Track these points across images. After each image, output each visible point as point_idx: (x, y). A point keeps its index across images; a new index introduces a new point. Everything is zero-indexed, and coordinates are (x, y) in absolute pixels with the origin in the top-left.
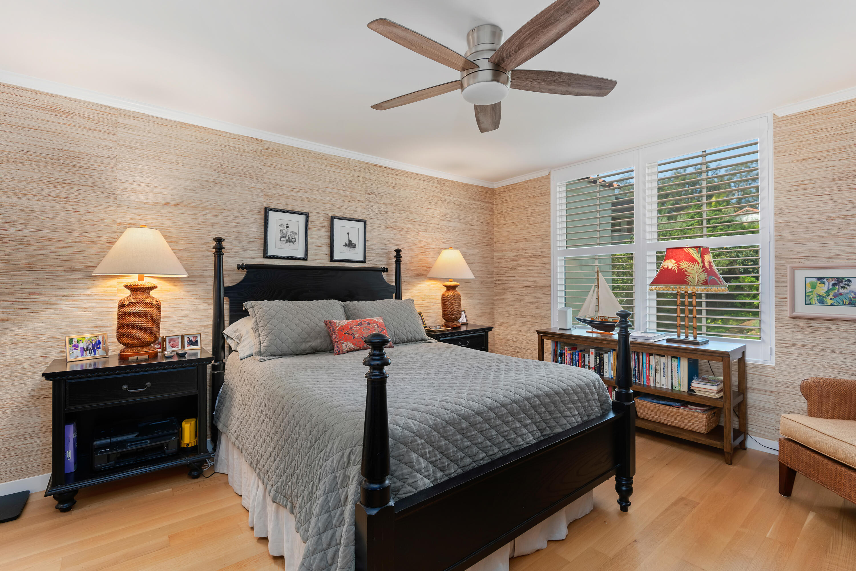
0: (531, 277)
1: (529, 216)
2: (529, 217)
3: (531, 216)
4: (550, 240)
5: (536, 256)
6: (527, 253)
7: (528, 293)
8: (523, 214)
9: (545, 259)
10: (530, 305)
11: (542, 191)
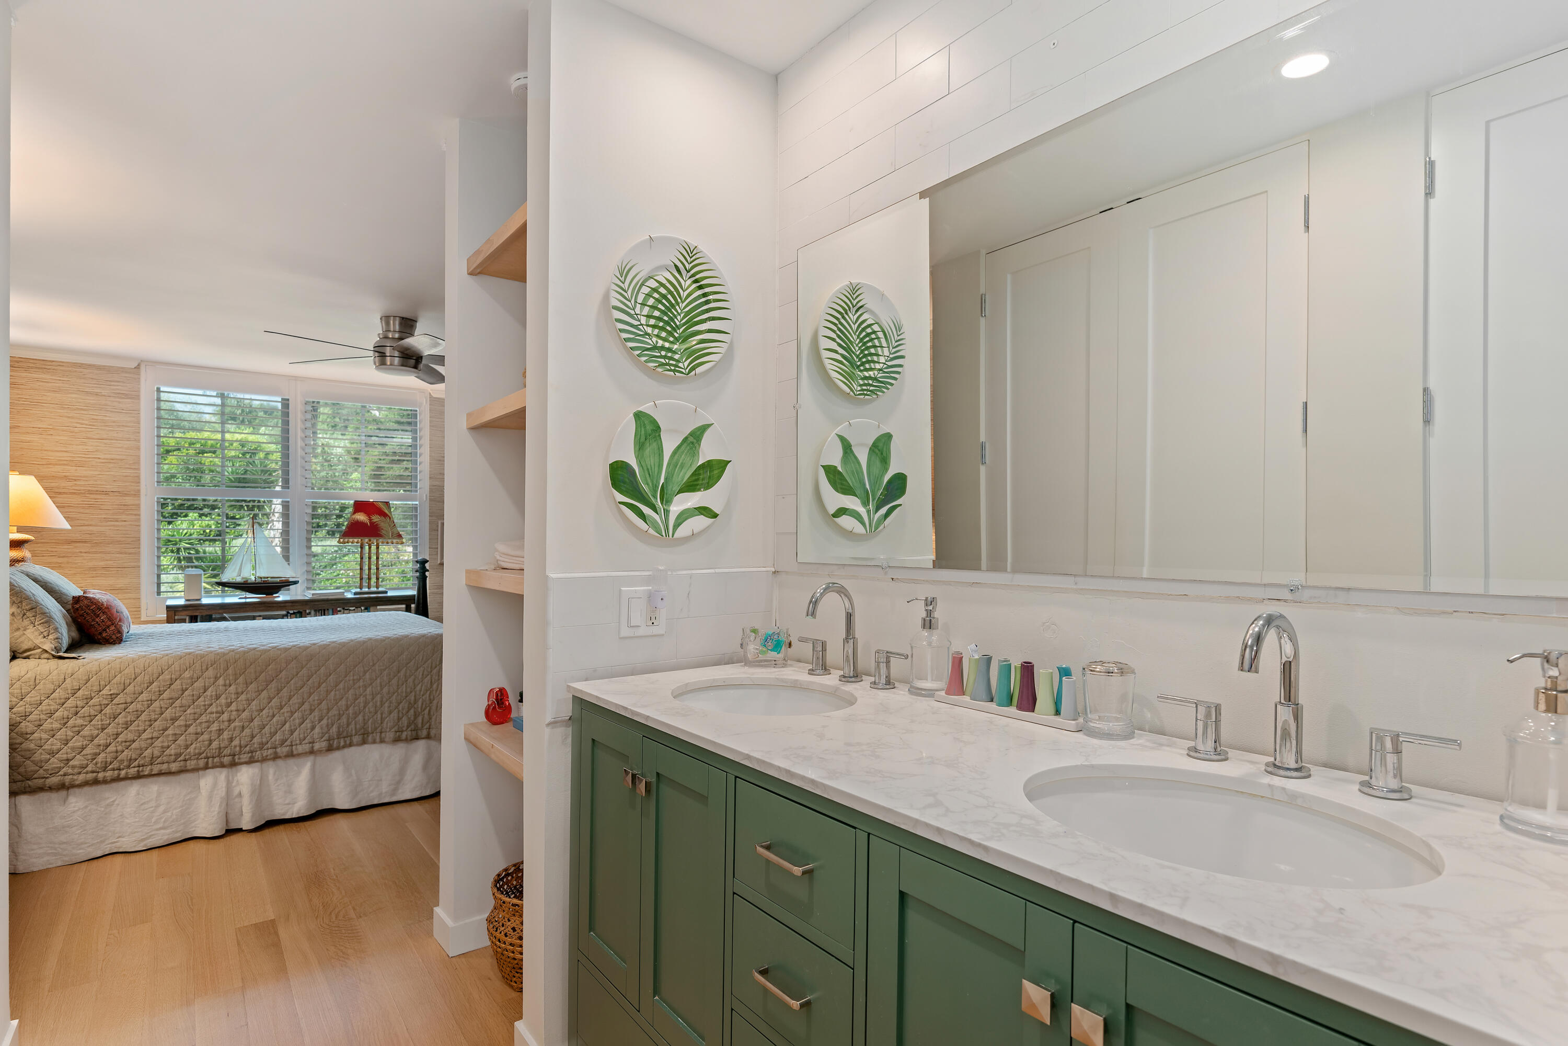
0: (91, 525)
1: (86, 425)
2: (84, 426)
3: (90, 425)
4: (139, 469)
5: (106, 493)
6: (81, 486)
7: (81, 552)
8: (69, 417)
9: (127, 498)
10: (86, 572)
11: (118, 389)
